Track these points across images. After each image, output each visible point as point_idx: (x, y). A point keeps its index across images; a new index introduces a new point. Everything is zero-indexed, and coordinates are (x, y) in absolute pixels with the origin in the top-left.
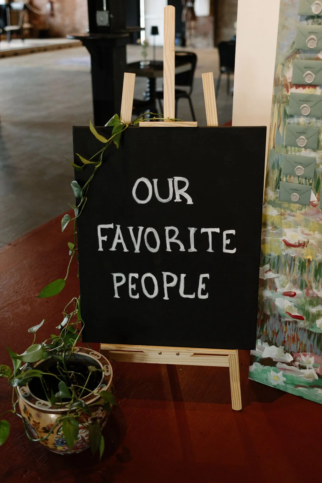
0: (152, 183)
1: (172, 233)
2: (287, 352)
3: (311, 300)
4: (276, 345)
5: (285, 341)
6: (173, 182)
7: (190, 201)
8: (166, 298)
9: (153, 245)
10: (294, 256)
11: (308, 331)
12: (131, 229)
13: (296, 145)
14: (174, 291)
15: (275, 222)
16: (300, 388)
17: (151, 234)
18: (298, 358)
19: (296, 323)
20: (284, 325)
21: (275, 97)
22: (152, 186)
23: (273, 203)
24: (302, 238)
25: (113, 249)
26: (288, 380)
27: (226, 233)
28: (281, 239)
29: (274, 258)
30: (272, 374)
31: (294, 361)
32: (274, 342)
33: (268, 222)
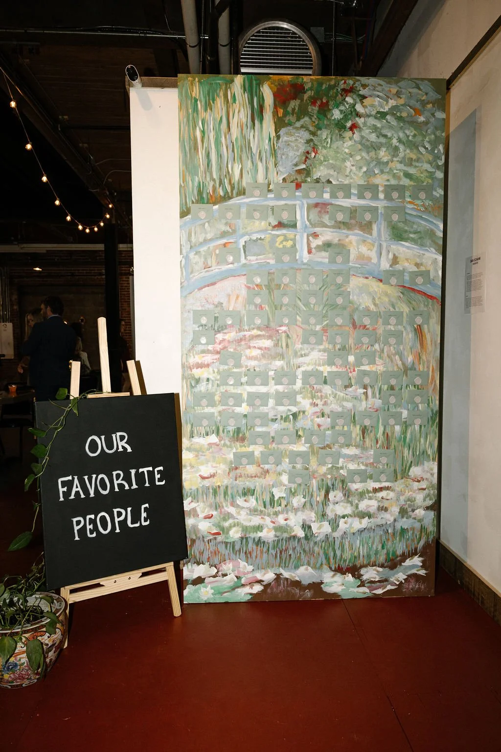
0: (101, 439)
1: (118, 476)
2: (212, 566)
3: (224, 517)
4: (203, 563)
5: (209, 557)
6: (116, 436)
7: (129, 450)
8: (118, 531)
9: (105, 488)
10: (208, 485)
11: (225, 542)
12: (86, 478)
13: (200, 405)
14: (123, 523)
15: (192, 463)
16: (225, 594)
17: (102, 479)
18: (220, 569)
19: (215, 539)
20: (207, 544)
21: (183, 376)
22: (101, 441)
23: (189, 449)
24: (212, 471)
25: (72, 497)
26: (215, 591)
27: (156, 469)
28: (198, 475)
29: (194, 491)
30: (202, 590)
31: (218, 572)
32: (201, 562)
33: (188, 464)
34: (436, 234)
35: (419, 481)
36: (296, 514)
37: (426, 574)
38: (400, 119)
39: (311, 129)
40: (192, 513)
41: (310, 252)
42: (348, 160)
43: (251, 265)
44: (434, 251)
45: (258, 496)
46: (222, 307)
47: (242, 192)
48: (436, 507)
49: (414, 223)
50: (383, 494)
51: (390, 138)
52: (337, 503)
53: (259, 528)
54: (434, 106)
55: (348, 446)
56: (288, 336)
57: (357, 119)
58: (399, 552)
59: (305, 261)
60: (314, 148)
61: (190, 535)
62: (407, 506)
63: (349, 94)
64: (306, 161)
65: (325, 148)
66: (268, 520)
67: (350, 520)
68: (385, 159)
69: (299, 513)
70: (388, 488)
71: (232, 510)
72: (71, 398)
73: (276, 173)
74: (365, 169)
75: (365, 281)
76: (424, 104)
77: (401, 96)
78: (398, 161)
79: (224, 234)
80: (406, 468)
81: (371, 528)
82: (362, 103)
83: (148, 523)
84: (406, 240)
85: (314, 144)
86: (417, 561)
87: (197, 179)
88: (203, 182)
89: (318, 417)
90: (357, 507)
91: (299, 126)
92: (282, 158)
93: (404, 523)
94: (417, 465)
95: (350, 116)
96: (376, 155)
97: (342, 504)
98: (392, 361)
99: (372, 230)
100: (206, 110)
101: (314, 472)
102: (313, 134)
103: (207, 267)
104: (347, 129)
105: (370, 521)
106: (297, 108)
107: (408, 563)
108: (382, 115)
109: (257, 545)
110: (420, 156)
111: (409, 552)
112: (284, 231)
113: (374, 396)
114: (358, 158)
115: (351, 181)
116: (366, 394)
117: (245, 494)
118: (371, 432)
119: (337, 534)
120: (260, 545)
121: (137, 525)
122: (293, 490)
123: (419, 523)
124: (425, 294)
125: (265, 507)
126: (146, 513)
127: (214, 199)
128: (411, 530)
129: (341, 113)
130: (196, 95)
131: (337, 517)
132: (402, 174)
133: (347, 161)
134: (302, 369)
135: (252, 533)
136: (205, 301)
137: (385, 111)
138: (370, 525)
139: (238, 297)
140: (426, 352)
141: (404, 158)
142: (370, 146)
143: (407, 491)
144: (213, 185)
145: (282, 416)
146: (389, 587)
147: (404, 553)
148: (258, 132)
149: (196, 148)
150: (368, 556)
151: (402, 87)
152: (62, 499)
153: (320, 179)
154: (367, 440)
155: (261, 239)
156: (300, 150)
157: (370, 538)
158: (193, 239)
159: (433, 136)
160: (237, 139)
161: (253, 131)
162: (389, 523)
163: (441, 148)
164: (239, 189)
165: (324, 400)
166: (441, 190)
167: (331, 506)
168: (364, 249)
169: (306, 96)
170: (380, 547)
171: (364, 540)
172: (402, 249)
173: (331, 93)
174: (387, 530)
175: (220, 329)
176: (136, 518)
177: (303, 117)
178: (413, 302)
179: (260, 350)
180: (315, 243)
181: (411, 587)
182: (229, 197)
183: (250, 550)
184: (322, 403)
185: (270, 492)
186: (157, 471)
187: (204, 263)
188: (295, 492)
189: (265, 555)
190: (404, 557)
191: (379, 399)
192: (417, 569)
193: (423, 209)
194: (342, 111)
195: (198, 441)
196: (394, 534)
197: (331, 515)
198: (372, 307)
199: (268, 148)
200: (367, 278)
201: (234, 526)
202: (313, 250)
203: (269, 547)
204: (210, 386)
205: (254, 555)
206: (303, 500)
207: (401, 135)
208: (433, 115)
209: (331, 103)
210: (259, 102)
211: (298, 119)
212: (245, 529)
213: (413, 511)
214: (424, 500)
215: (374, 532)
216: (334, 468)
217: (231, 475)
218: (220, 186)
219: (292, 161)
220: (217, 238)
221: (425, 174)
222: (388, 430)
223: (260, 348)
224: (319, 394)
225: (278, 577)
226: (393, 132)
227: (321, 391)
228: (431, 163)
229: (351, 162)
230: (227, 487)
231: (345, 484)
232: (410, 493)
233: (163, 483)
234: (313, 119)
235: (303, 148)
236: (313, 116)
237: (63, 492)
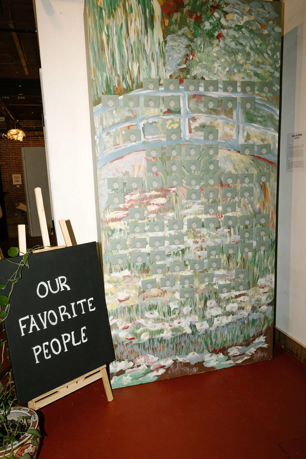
0: (47, 284)
2: (130, 361)
3: (136, 327)
4: (123, 360)
5: (127, 356)
6: (58, 280)
7: (69, 289)
8: (66, 350)
9: (54, 320)
10: (124, 306)
11: (138, 344)
12: (39, 315)
13: (116, 249)
14: (69, 344)
15: (112, 291)
16: (139, 379)
17: (51, 314)
18: (136, 362)
19: (131, 342)
20: (125, 346)
22: (47, 285)
23: (109, 282)
24: (127, 295)
25: (31, 331)
26: (132, 378)
28: (116, 299)
29: (115, 311)
30: (124, 379)
31: (134, 364)
32: (122, 359)
33: (109, 292)
34: (275, 118)
35: (263, 288)
36: (185, 319)
37: (267, 346)
38: (251, 31)
39: (190, 36)
40: (114, 327)
41: (190, 132)
42: (216, 61)
43: (149, 142)
44: (272, 129)
45: (159, 309)
46: (129, 175)
47: (140, 86)
48: (274, 303)
49: (260, 110)
50: (242, 298)
51: (244, 46)
52: (212, 308)
53: (161, 331)
54: (273, 22)
55: (218, 268)
56: (177, 195)
57: (222, 30)
58: (251, 335)
59: (187, 139)
60: (192, 52)
61: (115, 343)
62: (256, 305)
63: (216, 10)
64: (186, 62)
65: (200, 52)
66: (167, 324)
67: (220, 318)
68: (241, 62)
69: (188, 318)
70: (244, 295)
71: (142, 321)
72: (21, 254)
73: (164, 71)
74: (227, 69)
75: (229, 152)
76: (267, 20)
77: (252, 14)
78: (250, 63)
79: (128, 119)
80: (255, 280)
81: (234, 322)
82: (225, 17)
83: (86, 340)
84: (255, 122)
85: (192, 49)
86: (262, 339)
87: (105, 75)
88: (110, 78)
89: (198, 251)
90: (225, 309)
91: (181, 34)
92: (168, 59)
93: (255, 316)
94: (262, 277)
95: (217, 28)
96: (235, 58)
97: (215, 308)
98: (246, 208)
99: (233, 115)
100: (109, 18)
101: (197, 288)
102: (191, 40)
103: (116, 145)
104: (215, 38)
105: (233, 317)
106: (179, 20)
107: (257, 341)
108: (239, 28)
109: (160, 342)
110: (264, 60)
111: (257, 333)
112: (172, 116)
113: (235, 233)
114: (223, 60)
115: (219, 78)
116: (230, 232)
117: (150, 309)
118: (233, 258)
119: (213, 329)
120: (162, 342)
121: (79, 343)
122: (183, 302)
123: (264, 315)
124: (267, 161)
125: (164, 316)
126: (84, 333)
127: (119, 91)
128: (259, 319)
129: (211, 25)
130: (101, 4)
131: (212, 317)
132: (253, 73)
133: (215, 62)
134: (187, 218)
135: (156, 335)
136: (116, 171)
137: (241, 25)
138: (233, 320)
139: (140, 167)
140: (267, 200)
141: (254, 61)
142: (231, 51)
143: (256, 295)
144: (118, 80)
145: (174, 252)
146: (246, 358)
147: (255, 335)
148: (151, 38)
149: (103, 49)
150: (232, 340)
151: (252, 6)
152: (23, 334)
153: (196, 76)
154: (231, 263)
155: (155, 122)
156: (182, 54)
157: (233, 328)
158: (105, 123)
159: (273, 45)
160: (134, 43)
161: (146, 36)
162: (245, 317)
163: (278, 54)
164: (137, 83)
165: (202, 239)
166: (278, 86)
167: (208, 310)
168: (227, 129)
169: (185, 10)
170: (240, 333)
171: (230, 330)
172: (253, 129)
173: (203, 8)
174: (244, 322)
175: (128, 192)
176: (78, 339)
177: (184, 27)
178: (260, 167)
179: (157, 206)
180: (196, 124)
181: (258, 356)
182: (130, 89)
183: (155, 347)
184: (201, 241)
185: (168, 306)
186: (90, 301)
187: (114, 142)
188: (185, 303)
189: (166, 349)
190: (254, 338)
191: (238, 235)
192: (262, 344)
193: (266, 100)
194: (211, 23)
195: (114, 275)
196: (248, 324)
197: (208, 316)
198: (233, 171)
199: (158, 51)
200: (229, 150)
201: (144, 332)
202: (193, 131)
203: (168, 343)
204: (122, 234)
205: (158, 349)
206: (190, 308)
207: (252, 44)
208: (273, 29)
209: (203, 16)
210: (150, 12)
211: (180, 28)
212: (152, 333)
213: (260, 307)
214: (267, 300)
215: (236, 324)
216: (210, 285)
217: (140, 297)
218: (123, 80)
219: (176, 62)
220: (123, 122)
221: (268, 74)
222: (244, 256)
223: (157, 205)
224: (199, 235)
225: (175, 362)
226: (247, 41)
227: (199, 232)
228: (271, 65)
229: (218, 63)
230: (138, 306)
231: (217, 295)
232: (258, 296)
233: (94, 309)
234: (191, 29)
235: (184, 52)
236: (190, 26)
237: (24, 329)
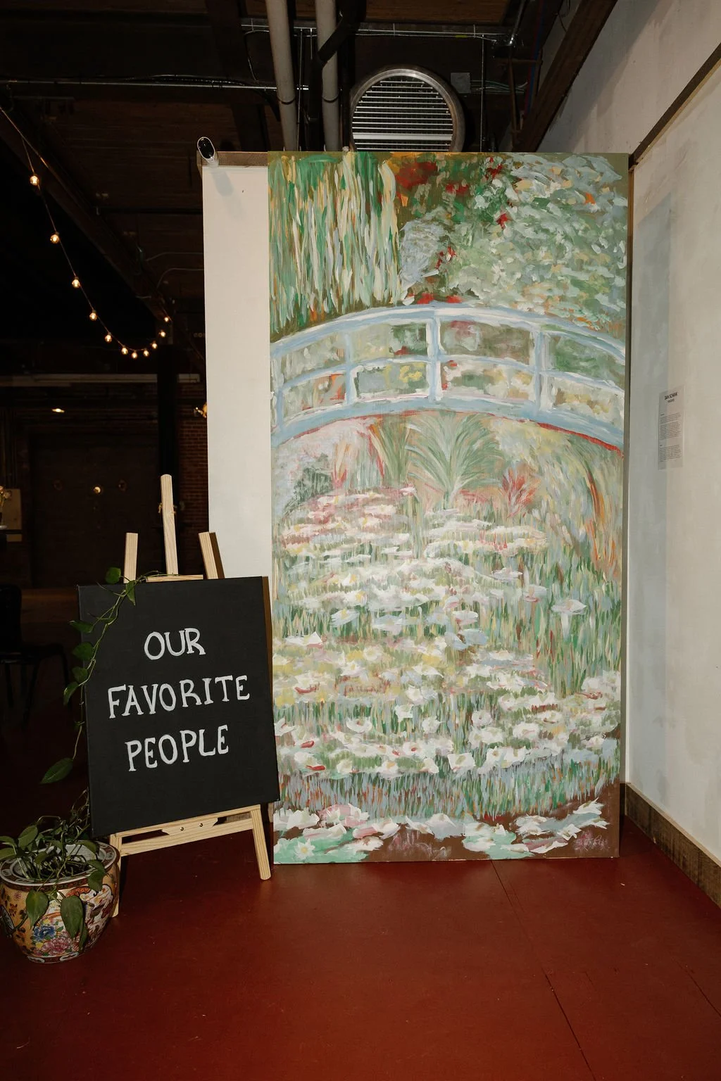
0: (164, 637)
1: (187, 687)
2: (312, 812)
3: (328, 745)
4: (300, 809)
5: (308, 800)
6: (184, 634)
7: (202, 652)
8: (186, 760)
9: (169, 703)
10: (307, 702)
11: (330, 780)
12: (145, 688)
14: (193, 751)
15: (285, 671)
16: (330, 852)
17: (166, 691)
18: (324, 817)
19: (317, 775)
20: (306, 782)
21: (274, 552)
22: (164, 640)
23: (281, 653)
24: (312, 682)
25: (126, 713)
26: (316, 847)
27: (238, 679)
28: (293, 688)
29: (289, 709)
30: (299, 846)
31: (320, 821)
32: (298, 807)
33: (279, 673)
34: (617, 361)
35: (595, 698)
36: (427, 742)
37: (606, 826)
38: (566, 208)
39: (446, 222)
40: (286, 740)
41: (444, 387)
42: (496, 262)
43: (366, 404)
44: (614, 384)
45: (375, 716)
46: (327, 460)
47: (354, 308)
48: (617, 733)
49: (585, 347)
50: (546, 715)
51: (552, 234)
52: (483, 727)
53: (377, 761)
54: (611, 190)
55: (498, 648)
56: (415, 500)
57: (508, 208)
58: (570, 796)
59: (439, 399)
60: (450, 248)
61: (282, 771)
62: (579, 732)
63: (497, 176)
64: (439, 265)
65: (465, 248)
66: (389, 749)
67: (501, 750)
68: (546, 262)
69: (431, 741)
70: (552, 707)
71: (339, 736)
72: (126, 581)
73: (398, 281)
74: (518, 275)
75: (519, 425)
76: (599, 188)
77: (567, 177)
78: (564, 264)
79: (329, 364)
80: (577, 679)
81: (531, 763)
82: (514, 186)
83: (226, 751)
84: (575, 370)
85: (451, 243)
86: (594, 808)
87: (293, 290)
88: (301, 295)
89: (456, 609)
90: (511, 733)
91: (430, 219)
92: (406, 261)
93: (576, 755)
94: (593, 675)
95: (498, 205)
96: (533, 255)
97: (489, 728)
98: (557, 533)
99: (529, 356)
100: (305, 199)
101: (451, 685)
102: (449, 229)
103: (306, 407)
104: (494, 222)
105: (528, 752)
106: (427, 195)
107: (582, 810)
108: (542, 203)
109: (374, 784)
110: (593, 257)
111: (583, 795)
112: (409, 359)
113: (533, 581)
114: (510, 260)
115: (501, 291)
116: (522, 578)
117: (357, 714)
118: (529, 630)
119: (481, 770)
120: (377, 785)
121: (212, 753)
122: (422, 708)
123: (596, 756)
124: (601, 443)
125: (384, 732)
126: (223, 737)
127: (315, 317)
128: (585, 765)
129: (486, 201)
130: (292, 178)
131: (484, 747)
132: (569, 282)
133: (494, 265)
134: (435, 544)
135: (367, 768)
136: (303, 453)
137: (546, 197)
138: (528, 758)
139: (347, 448)
140: (603, 521)
141: (571, 260)
142: (525, 244)
143: (579, 711)
144: (315, 298)
145: (407, 608)
146: (556, 844)
147: (576, 797)
148: (376, 229)
149: (292, 250)
150: (526, 800)
151: (568, 165)
152: (113, 716)
153: (457, 288)
154: (524, 640)
155: (378, 370)
156: (431, 251)
157: (528, 774)
158: (288, 370)
159: (611, 230)
160: (346, 236)
161: (368, 226)
162: (554, 755)
163: (622, 245)
164: (349, 303)
165: (464, 587)
166: (622, 302)
167: (475, 731)
168: (518, 383)
169: (439, 179)
170: (542, 789)
171: (521, 778)
172: (569, 382)
173: (473, 174)
174: (553, 765)
175: (324, 491)
176: (211, 744)
177: (436, 207)
178: (585, 454)
179: (378, 519)
180: (452, 375)
181: (586, 844)
182: (335, 313)
183: (364, 791)
184: (462, 590)
185: (391, 712)
186: (239, 681)
187: (303, 403)
188: (426, 712)
189: (385, 798)
190: (576, 803)
191: (540, 585)
192: (593, 819)
193: (598, 328)
194: (488, 198)
195: (293, 642)
196: (562, 770)
197: (475, 744)
198: (529, 460)
199: (388, 249)
200: (522, 421)
201: (343, 758)
202: (450, 385)
203: (390, 788)
204: (311, 566)
205: (370, 797)
206: (437, 723)
207: (568, 229)
208: (611, 202)
209: (473, 187)
210: (376, 186)
211: (429, 210)
212: (358, 762)
213: (588, 738)
214: (603, 724)
215: (534, 768)
216: (479, 679)
217: (337, 689)
218: (323, 299)
219: (420, 266)
220: (320, 368)
221: (601, 281)
222: (553, 628)
223: (378, 516)
224: (458, 578)
225: (403, 828)
226: (557, 225)
227: (460, 574)
228: (608, 267)
229: (499, 265)
230: (333, 704)
231: (494, 702)
232: (584, 714)
233: (247, 697)
234: (449, 209)
235: (435, 248)
236: (448, 205)
237: (115, 706)
